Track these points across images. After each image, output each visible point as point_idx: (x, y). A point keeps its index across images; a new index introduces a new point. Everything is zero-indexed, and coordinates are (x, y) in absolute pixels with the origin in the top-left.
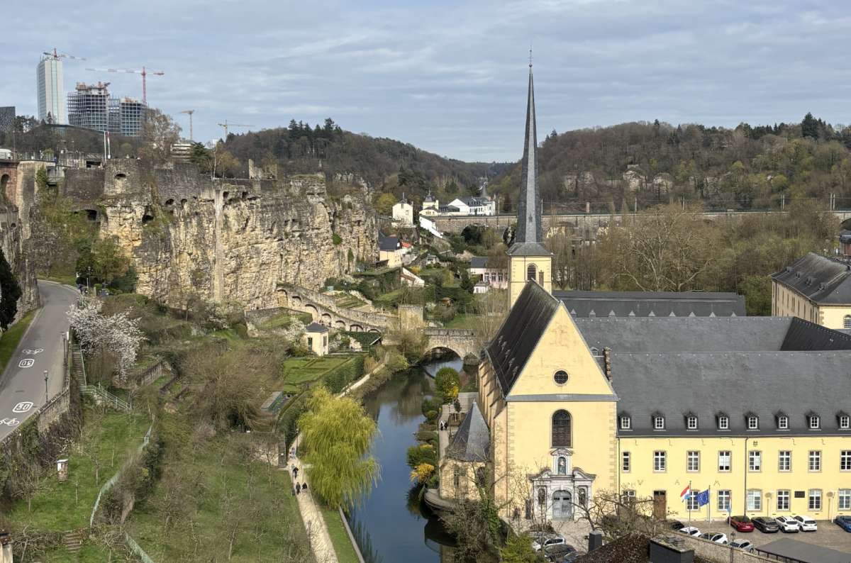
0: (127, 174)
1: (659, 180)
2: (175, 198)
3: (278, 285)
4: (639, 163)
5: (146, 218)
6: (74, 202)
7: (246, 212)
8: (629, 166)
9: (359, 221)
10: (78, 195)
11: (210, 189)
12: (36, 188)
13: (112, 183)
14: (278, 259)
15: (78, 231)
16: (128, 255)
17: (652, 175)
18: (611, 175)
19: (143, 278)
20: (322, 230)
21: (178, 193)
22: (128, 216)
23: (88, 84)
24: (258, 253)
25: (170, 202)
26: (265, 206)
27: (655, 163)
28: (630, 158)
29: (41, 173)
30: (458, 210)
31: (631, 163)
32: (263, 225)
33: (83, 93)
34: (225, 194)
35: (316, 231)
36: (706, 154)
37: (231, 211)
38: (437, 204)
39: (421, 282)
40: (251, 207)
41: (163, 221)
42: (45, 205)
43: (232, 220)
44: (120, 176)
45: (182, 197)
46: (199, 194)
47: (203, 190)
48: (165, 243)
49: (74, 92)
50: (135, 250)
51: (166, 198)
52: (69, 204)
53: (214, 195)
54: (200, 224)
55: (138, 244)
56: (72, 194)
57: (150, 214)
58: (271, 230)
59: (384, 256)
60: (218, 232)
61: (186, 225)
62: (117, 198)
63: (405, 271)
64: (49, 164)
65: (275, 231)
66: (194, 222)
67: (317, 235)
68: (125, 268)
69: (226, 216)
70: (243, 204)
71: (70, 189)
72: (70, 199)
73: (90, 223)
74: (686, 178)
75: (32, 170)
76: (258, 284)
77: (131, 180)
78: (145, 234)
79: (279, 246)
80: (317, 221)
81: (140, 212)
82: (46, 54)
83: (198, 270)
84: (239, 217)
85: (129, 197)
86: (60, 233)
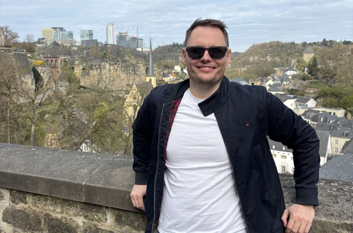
0: (79, 60)
1: (276, 59)
2: (93, 65)
3: (126, 85)
4: (271, 53)
5: (83, 69)
6: (70, 65)
7: (116, 68)
9: (156, 70)
10: (71, 64)
11: (105, 62)
12: (63, 63)
13: (76, 61)
14: (126, 79)
15: (70, 72)
16: (79, 76)
17: (275, 57)
18: (263, 57)
19: (82, 81)
20: (142, 72)
22: (79, 68)
23: (122, 32)
24: (120, 77)
26: (122, 66)
27: (276, 54)
28: (269, 52)
29: (64, 59)
31: (269, 53)
32: (121, 71)
33: (120, 34)
34: (110, 64)
35: (140, 72)
36: (289, 51)
37: (112, 67)
40: (118, 66)
41: (88, 69)
42: (64, 66)
43: (111, 69)
44: (77, 60)
45: (95, 64)
46: (101, 63)
47: (103, 63)
48: (88, 74)
49: (118, 34)
50: (80, 75)
51: (91, 64)
52: (69, 66)
53: (106, 64)
54: (101, 70)
55: (81, 74)
56: (69, 64)
57: (84, 68)
58: (124, 72)
59: (164, 79)
60: (107, 72)
61: (96, 70)
62: (76, 65)
64: (66, 57)
66: (99, 70)
67: (140, 73)
68: (78, 79)
69: (110, 68)
70: (115, 66)
71: (69, 63)
72: (69, 65)
73: (72, 70)
74: (283, 58)
75: (62, 59)
76: (120, 84)
77: (80, 61)
78: (82, 72)
79: (126, 76)
80: (141, 70)
82: (110, 24)
83: (99, 80)
84: (114, 69)
85: (79, 64)
86: (67, 72)
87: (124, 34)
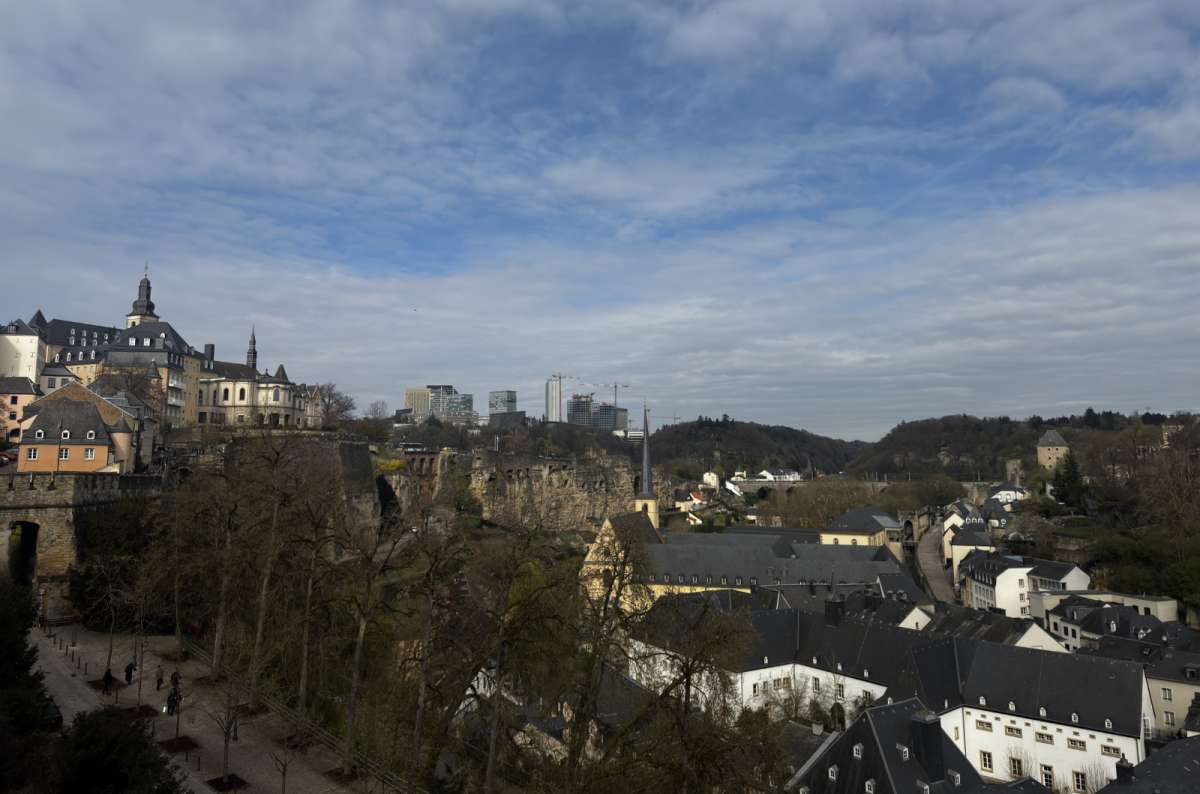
0: (482, 458)
1: (963, 459)
2: (513, 470)
3: (588, 518)
4: (950, 446)
5: (491, 479)
6: (462, 471)
7: (566, 477)
8: (943, 448)
9: (658, 483)
10: (464, 468)
11: (539, 465)
12: (446, 465)
13: (476, 462)
14: (587, 503)
15: (461, 486)
16: (479, 498)
17: (959, 454)
18: (927, 456)
19: (486, 509)
20: (625, 488)
21: (516, 466)
22: (481, 478)
23: (580, 395)
24: (573, 499)
25: (511, 471)
26: (579, 474)
27: (962, 447)
29: (450, 457)
30: (765, 478)
31: (945, 446)
32: (577, 484)
33: (577, 400)
34: (550, 467)
35: (620, 488)
36: (997, 440)
37: (555, 476)
38: (745, 474)
39: (699, 522)
40: (569, 474)
41: (502, 481)
42: (449, 473)
43: (555, 481)
44: (479, 459)
45: (519, 469)
46: (531, 467)
47: (534, 465)
48: (501, 492)
49: (572, 399)
50: (483, 495)
51: (507, 469)
52: (459, 472)
53: (542, 467)
54: (529, 483)
55: (484, 492)
56: (461, 467)
57: (494, 477)
58: (583, 487)
59: (678, 505)
60: (544, 487)
61: (520, 483)
62: (476, 469)
63: (691, 515)
64: (454, 453)
65: (586, 487)
66: (525, 481)
67: (621, 491)
68: (477, 504)
69: (551, 479)
70: (563, 472)
71: (460, 465)
72: (460, 470)
73: (467, 481)
74: (982, 458)
75: (445, 456)
76: (574, 517)
77: (483, 461)
78: (489, 487)
79: (588, 496)
80: (622, 482)
81: (487, 476)
82: (554, 376)
84: (559, 480)
85: (481, 469)
86: (453, 487)
87: (584, 399)
